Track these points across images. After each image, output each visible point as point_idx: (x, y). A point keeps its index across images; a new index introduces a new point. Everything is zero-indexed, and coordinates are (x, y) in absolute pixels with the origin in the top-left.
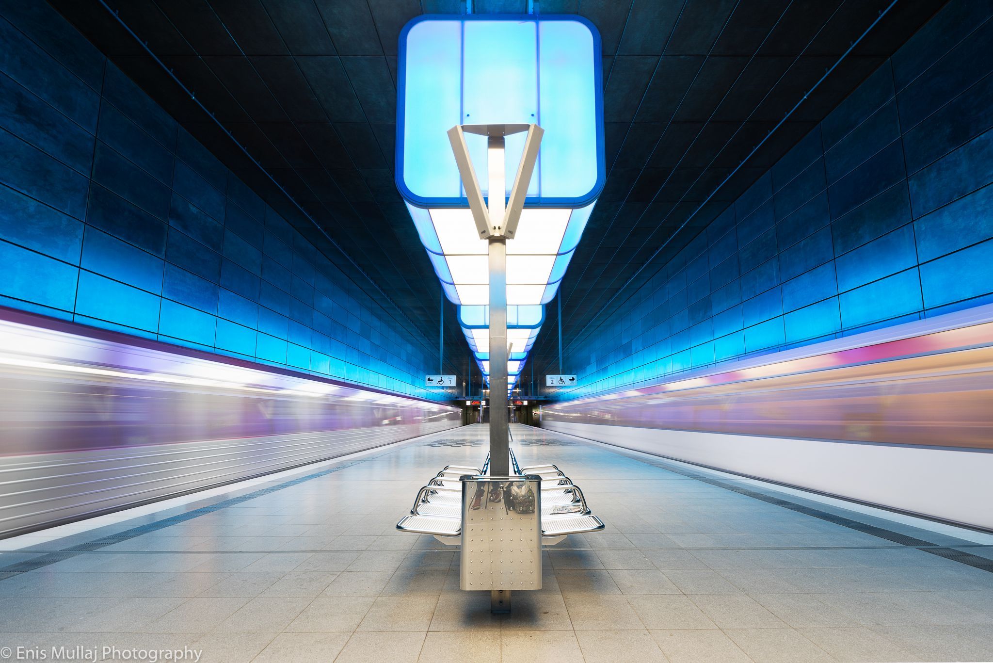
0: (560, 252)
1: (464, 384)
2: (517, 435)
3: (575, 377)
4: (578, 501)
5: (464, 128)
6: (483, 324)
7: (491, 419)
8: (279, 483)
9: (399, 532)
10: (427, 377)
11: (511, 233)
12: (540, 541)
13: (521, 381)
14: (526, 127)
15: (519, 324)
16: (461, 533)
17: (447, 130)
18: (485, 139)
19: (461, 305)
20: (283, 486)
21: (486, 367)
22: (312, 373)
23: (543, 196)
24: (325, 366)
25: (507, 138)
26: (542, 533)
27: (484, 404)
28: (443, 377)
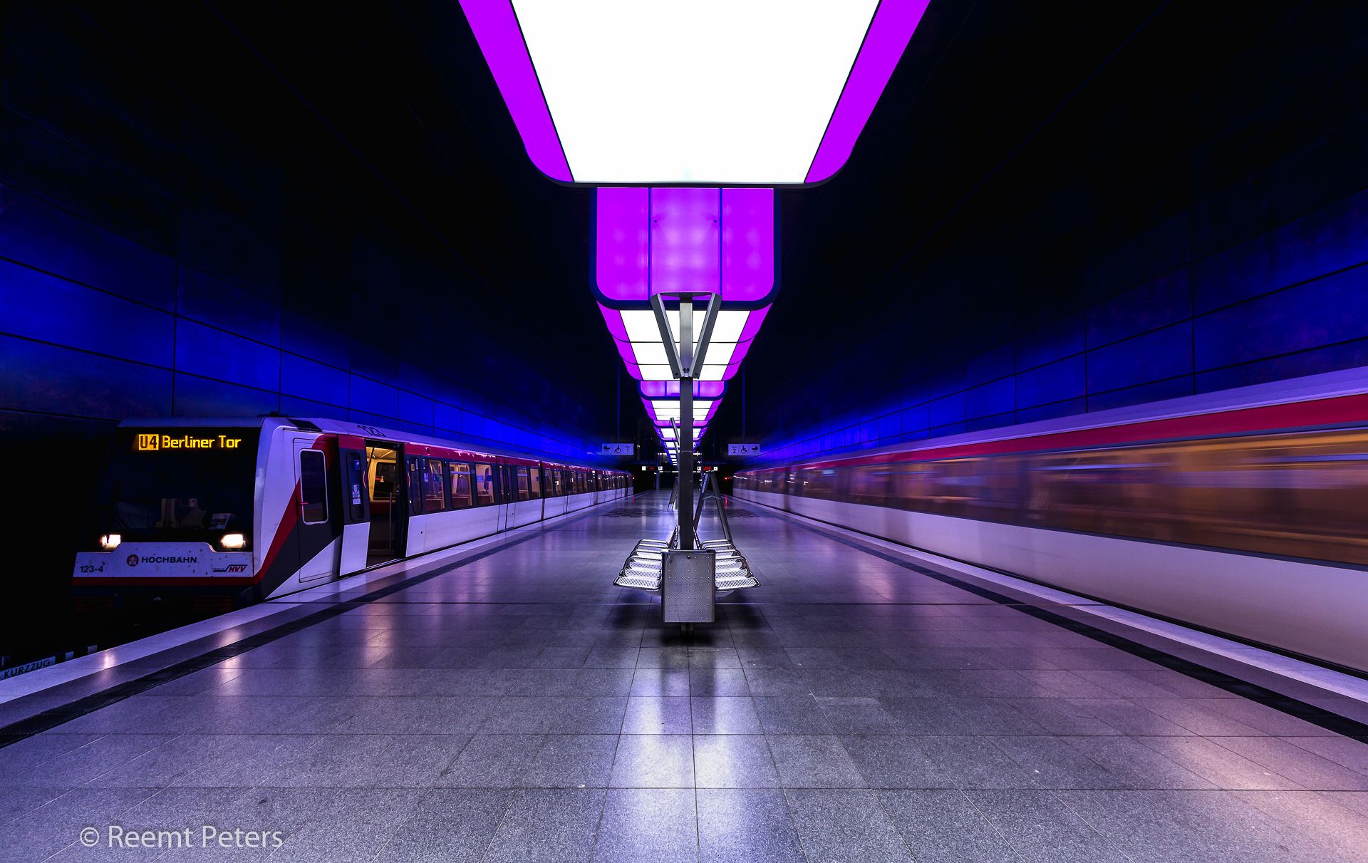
0: (742, 340)
1: (641, 448)
3: (758, 446)
6: (665, 396)
10: (603, 445)
12: (713, 594)
15: (704, 396)
21: (669, 434)
27: (660, 469)
28: (621, 445)
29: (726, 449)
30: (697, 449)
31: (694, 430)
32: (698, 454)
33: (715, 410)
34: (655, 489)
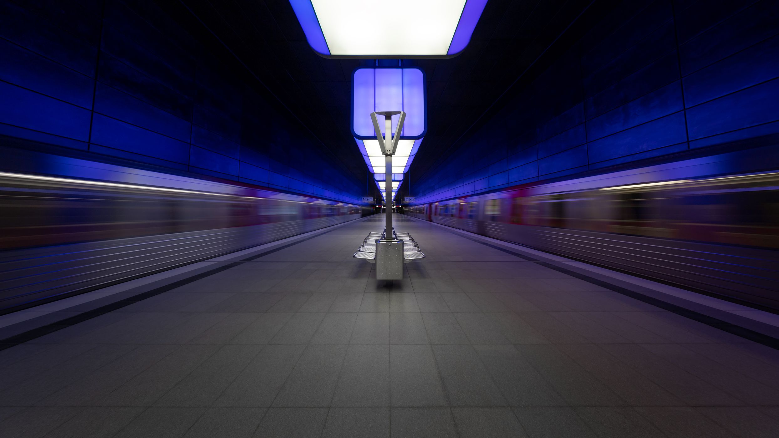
0: (411, 155)
1: (376, 199)
2: (394, 218)
3: (415, 198)
4: (416, 246)
5: (377, 113)
6: (382, 180)
7: (386, 212)
8: (313, 236)
9: (354, 259)
10: (363, 198)
11: (394, 153)
12: (403, 262)
13: (396, 198)
14: (399, 113)
15: (395, 180)
16: (375, 258)
17: (370, 113)
18: (384, 117)
19: (375, 173)
20: (314, 237)
21: (384, 194)
22: (323, 197)
23: (404, 135)
24: (328, 194)
25: (393, 117)
26: (403, 259)
27: (382, 206)
28: (369, 198)
29: (404, 200)
30: (394, 200)
31: (393, 193)
32: (394, 202)
33: (400, 186)
34: (381, 213)
